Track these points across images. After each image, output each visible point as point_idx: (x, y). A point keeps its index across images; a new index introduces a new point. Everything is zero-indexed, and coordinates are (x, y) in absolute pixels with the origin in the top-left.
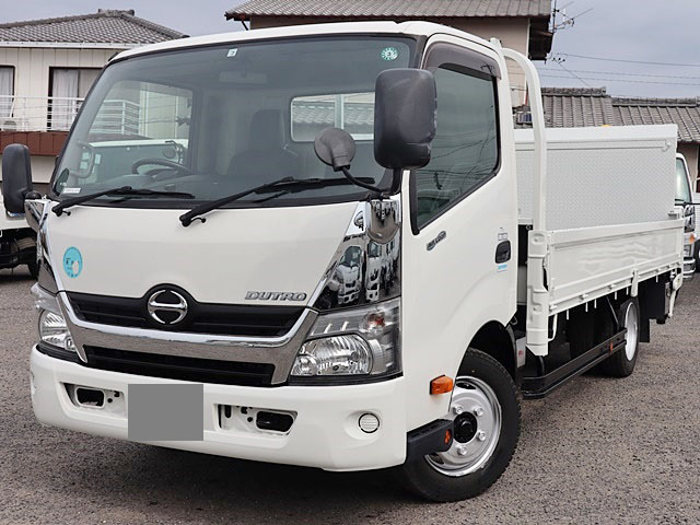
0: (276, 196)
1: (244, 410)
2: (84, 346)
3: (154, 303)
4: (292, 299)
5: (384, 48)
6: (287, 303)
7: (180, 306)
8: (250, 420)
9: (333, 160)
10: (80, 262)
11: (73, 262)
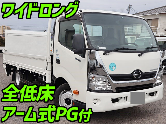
2: (115, 88)
3: (135, 74)
4: (156, 70)
7: (140, 74)
8: (148, 95)
10: (115, 67)
11: (113, 67)
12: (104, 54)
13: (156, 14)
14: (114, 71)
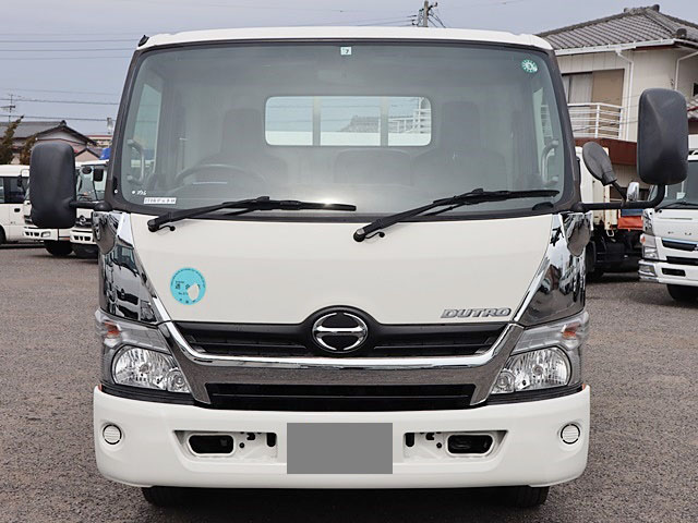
0: (451, 208)
1: (430, 436)
2: (207, 385)
3: (321, 329)
4: (495, 315)
5: (522, 60)
6: (491, 319)
7: (359, 329)
8: (439, 446)
9: (603, 174)
10: (202, 286)
11: (188, 287)
12: (154, 228)
13: (618, 49)
14: (195, 304)
